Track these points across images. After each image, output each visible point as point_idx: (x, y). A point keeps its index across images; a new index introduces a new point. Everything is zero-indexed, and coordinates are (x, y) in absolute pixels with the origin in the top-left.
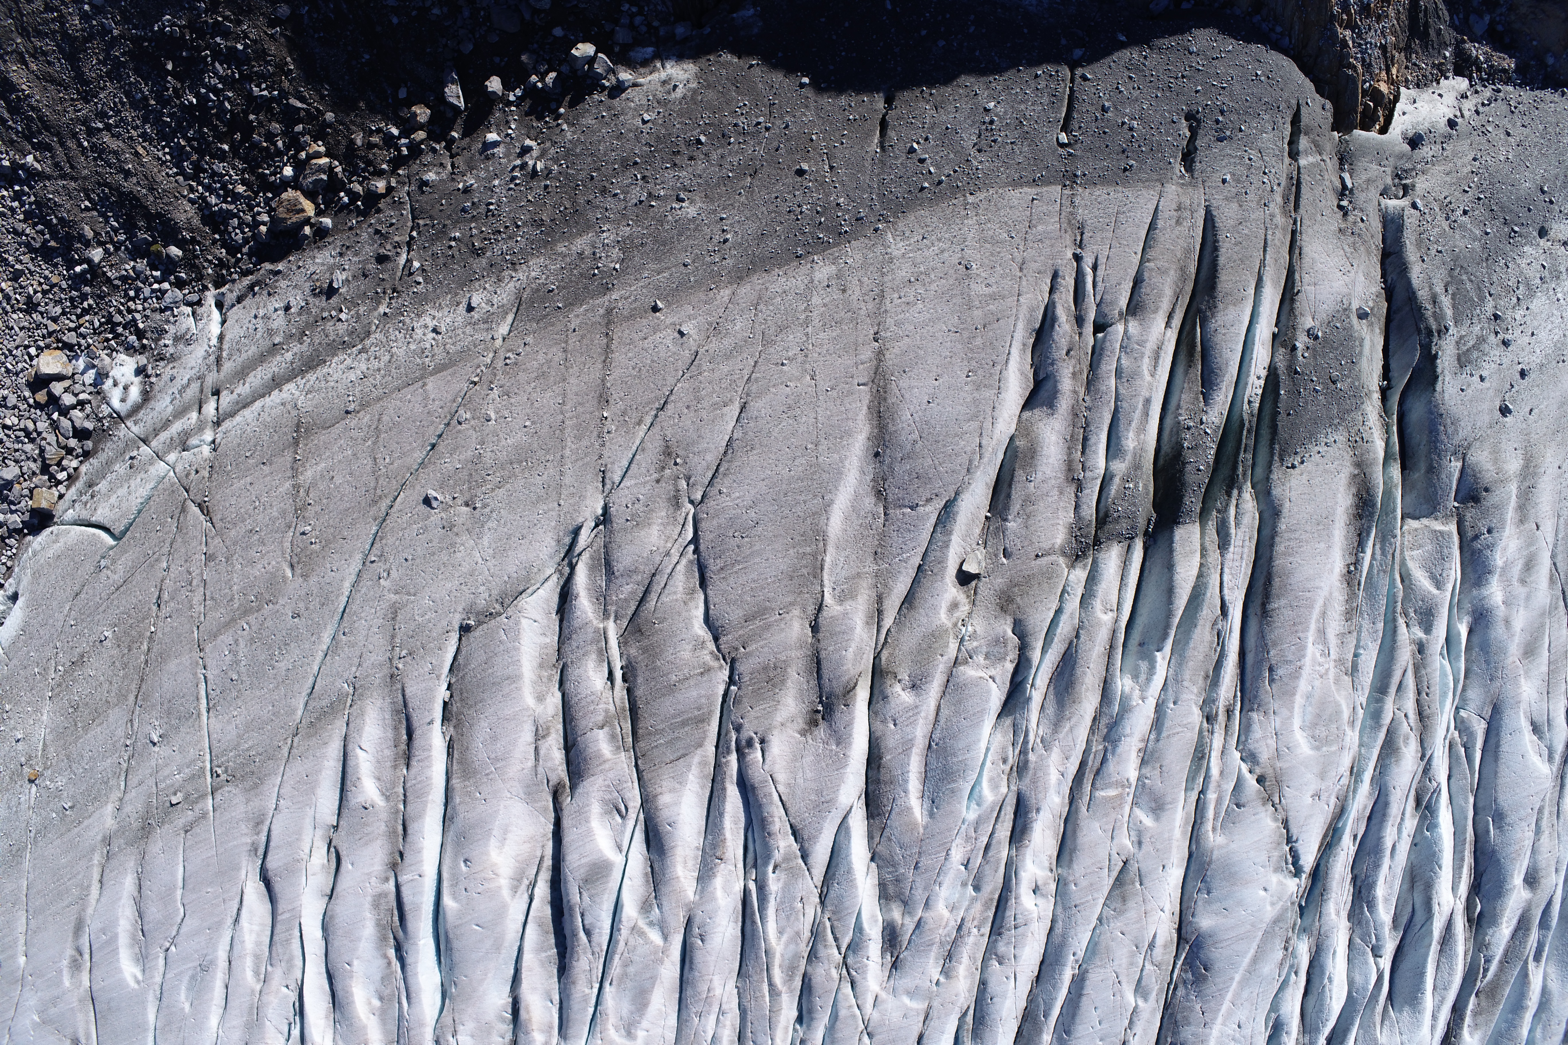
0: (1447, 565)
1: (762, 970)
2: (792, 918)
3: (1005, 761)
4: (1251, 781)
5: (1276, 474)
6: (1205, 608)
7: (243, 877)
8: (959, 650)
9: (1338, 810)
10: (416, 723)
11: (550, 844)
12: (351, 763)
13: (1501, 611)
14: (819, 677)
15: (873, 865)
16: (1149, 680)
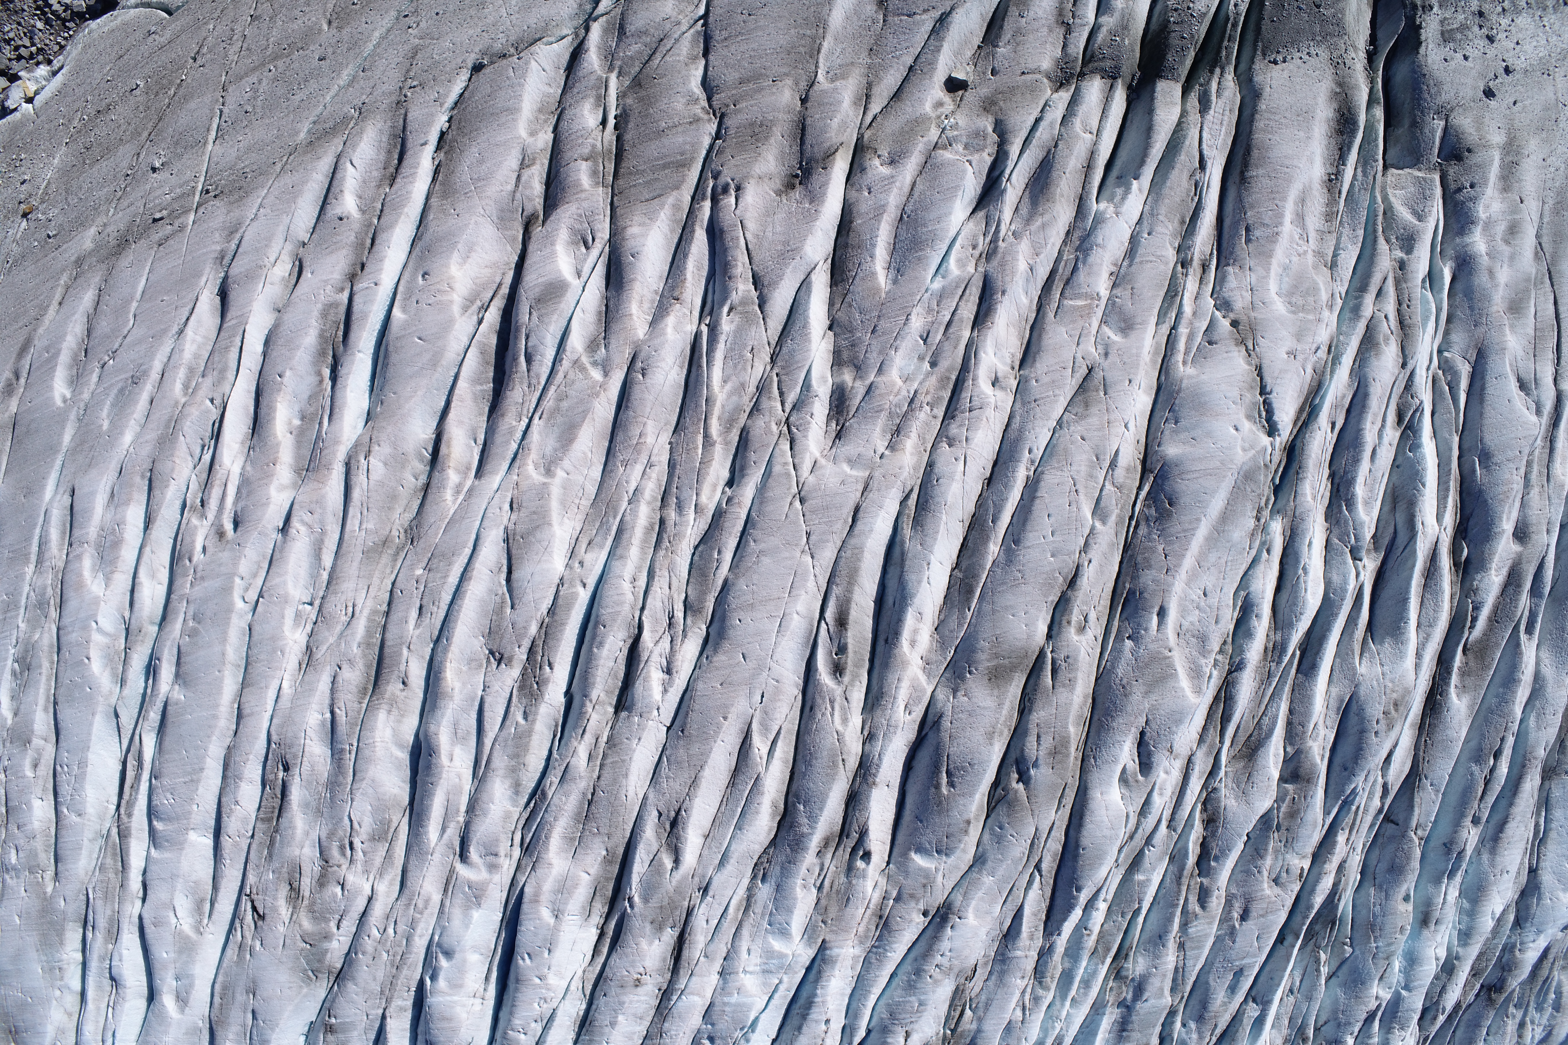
0: (1429, 203)
1: (700, 420)
2: (740, 367)
3: (974, 247)
4: (1225, 324)
5: (1259, 65)
6: (1183, 153)
7: (202, 283)
8: (940, 137)
9: (1315, 384)
10: (409, 144)
11: (511, 274)
12: (338, 176)
13: (1485, 261)
14: (802, 142)
15: (831, 333)
16: (1123, 199)
